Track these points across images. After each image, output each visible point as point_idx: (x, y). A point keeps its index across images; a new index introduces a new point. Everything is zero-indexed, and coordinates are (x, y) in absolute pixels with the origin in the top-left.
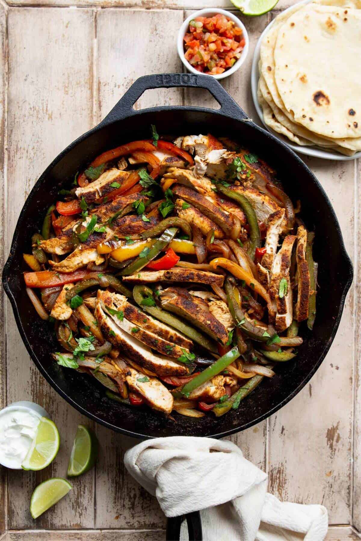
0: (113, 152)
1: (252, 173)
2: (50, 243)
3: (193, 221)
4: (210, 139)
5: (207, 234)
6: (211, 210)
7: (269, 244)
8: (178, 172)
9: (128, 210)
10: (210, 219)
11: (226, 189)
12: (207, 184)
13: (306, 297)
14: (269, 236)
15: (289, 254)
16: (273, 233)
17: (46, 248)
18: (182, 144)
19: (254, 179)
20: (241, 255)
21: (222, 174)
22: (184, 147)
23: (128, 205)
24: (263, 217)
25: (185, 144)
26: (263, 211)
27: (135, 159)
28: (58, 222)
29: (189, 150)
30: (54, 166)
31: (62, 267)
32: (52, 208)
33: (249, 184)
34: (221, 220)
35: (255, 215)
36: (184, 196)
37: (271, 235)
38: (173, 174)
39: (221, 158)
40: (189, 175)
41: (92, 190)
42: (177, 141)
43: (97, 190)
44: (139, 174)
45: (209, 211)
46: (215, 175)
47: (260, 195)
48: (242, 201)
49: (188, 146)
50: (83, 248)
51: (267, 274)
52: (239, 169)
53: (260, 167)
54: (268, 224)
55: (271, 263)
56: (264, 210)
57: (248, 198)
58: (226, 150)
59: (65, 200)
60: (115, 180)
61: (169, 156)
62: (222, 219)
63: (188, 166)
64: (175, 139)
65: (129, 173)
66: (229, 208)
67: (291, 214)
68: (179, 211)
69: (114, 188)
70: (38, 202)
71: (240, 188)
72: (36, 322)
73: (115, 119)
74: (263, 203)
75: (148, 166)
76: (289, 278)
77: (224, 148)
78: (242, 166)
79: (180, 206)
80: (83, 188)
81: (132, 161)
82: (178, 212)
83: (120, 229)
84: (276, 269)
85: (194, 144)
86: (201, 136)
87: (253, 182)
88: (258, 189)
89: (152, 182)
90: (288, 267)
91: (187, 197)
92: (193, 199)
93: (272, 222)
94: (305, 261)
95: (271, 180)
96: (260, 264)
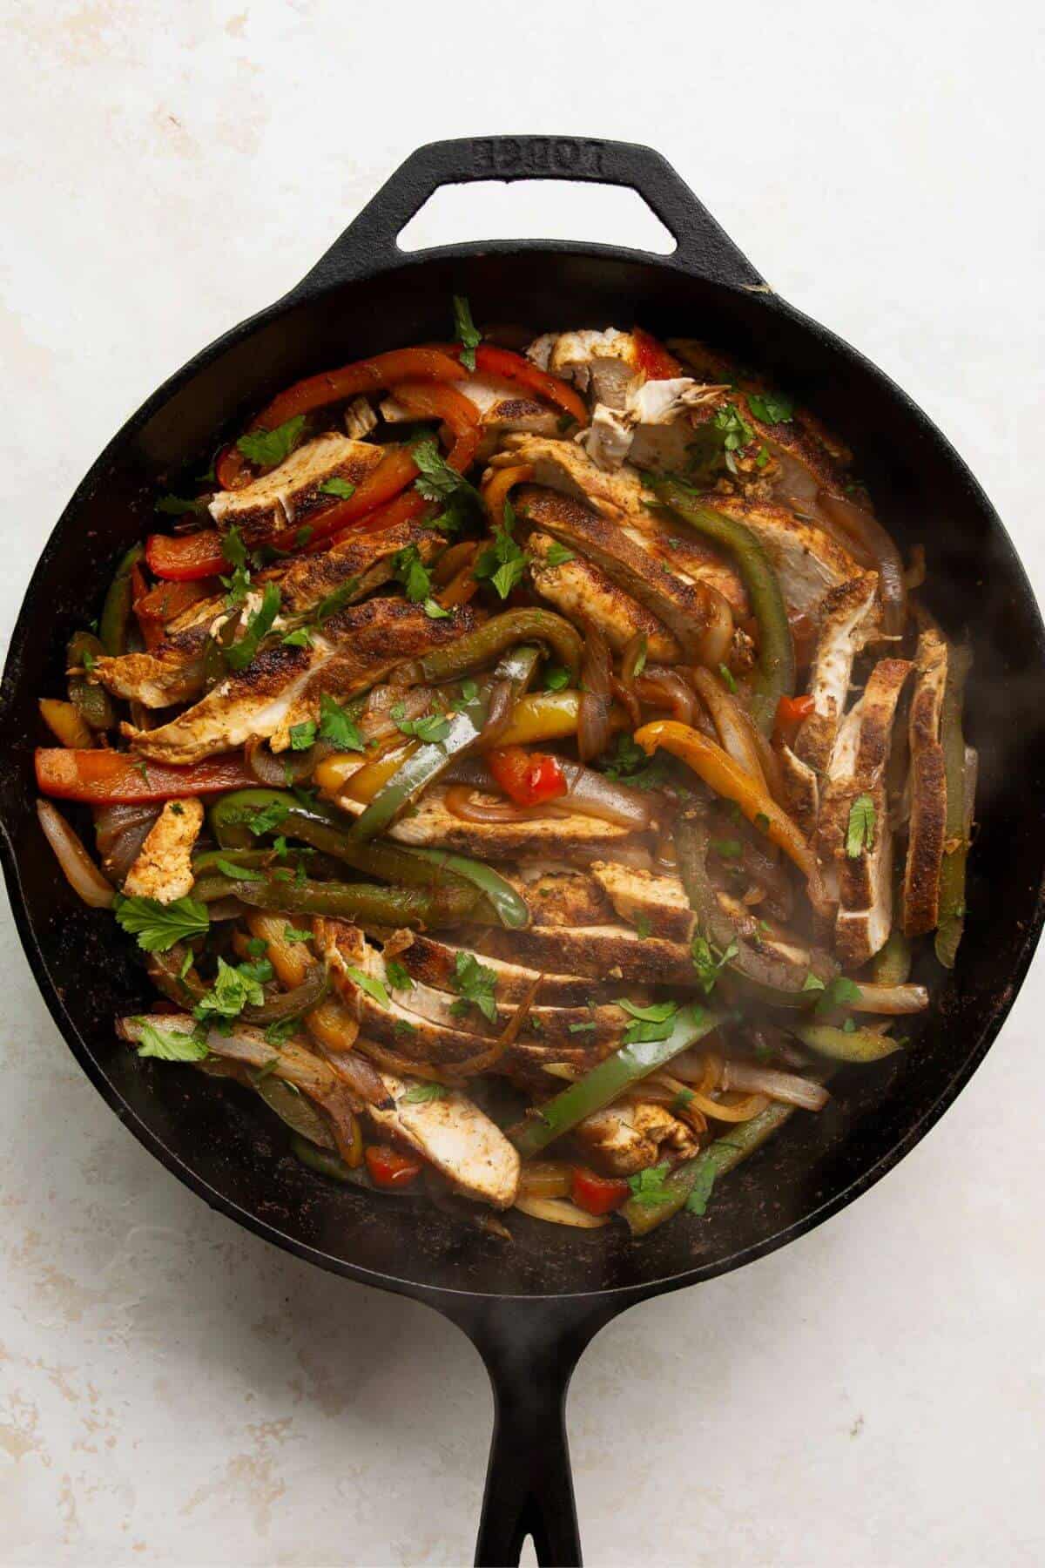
0: (329, 383)
1: (773, 456)
2: (125, 668)
3: (579, 605)
4: (641, 342)
5: (624, 647)
6: (637, 570)
7: (823, 685)
8: (535, 448)
9: (381, 575)
10: (635, 598)
11: (686, 503)
12: (625, 490)
13: (932, 861)
14: (826, 660)
15: (886, 718)
16: (839, 651)
17: (112, 681)
18: (551, 357)
19: (779, 473)
20: (731, 720)
21: (676, 454)
22: (559, 368)
23: (380, 560)
24: (805, 597)
25: (562, 357)
26: (807, 579)
27: (400, 404)
28: (152, 603)
29: (575, 377)
30: (145, 421)
31: (160, 745)
32: (134, 556)
33: (762, 489)
34: (670, 602)
35: (778, 589)
36: (554, 524)
37: (831, 658)
38: (519, 456)
39: (677, 405)
40: (570, 457)
41: (262, 502)
42: (537, 350)
43: (279, 503)
44: (414, 458)
45: (633, 575)
46: (655, 461)
47: (795, 527)
48: (741, 542)
49: (569, 364)
50: (236, 693)
51: (811, 782)
52: (731, 442)
53: (798, 438)
54: (822, 622)
55: (825, 748)
56: (807, 574)
57: (757, 535)
58: (691, 380)
59: (178, 531)
60: (337, 473)
61: (511, 398)
62: (673, 598)
63: (570, 430)
64: (529, 343)
65: (381, 450)
66: (697, 568)
67: (893, 592)
68: (538, 572)
69: (333, 496)
70: (91, 533)
71: (734, 501)
72: (75, 916)
73: (338, 278)
74: (806, 551)
75: (442, 430)
76: (881, 795)
77: (684, 375)
78: (739, 433)
79: (541, 558)
80: (233, 496)
81: (390, 414)
82: (533, 574)
83: (356, 638)
84: (842, 767)
85: (590, 357)
86: (612, 333)
87: (774, 485)
88: (790, 506)
89: (456, 483)
90: (879, 763)
91: (561, 526)
92: (583, 534)
93: (838, 616)
94: (936, 744)
95: (835, 480)
96: (792, 749)
